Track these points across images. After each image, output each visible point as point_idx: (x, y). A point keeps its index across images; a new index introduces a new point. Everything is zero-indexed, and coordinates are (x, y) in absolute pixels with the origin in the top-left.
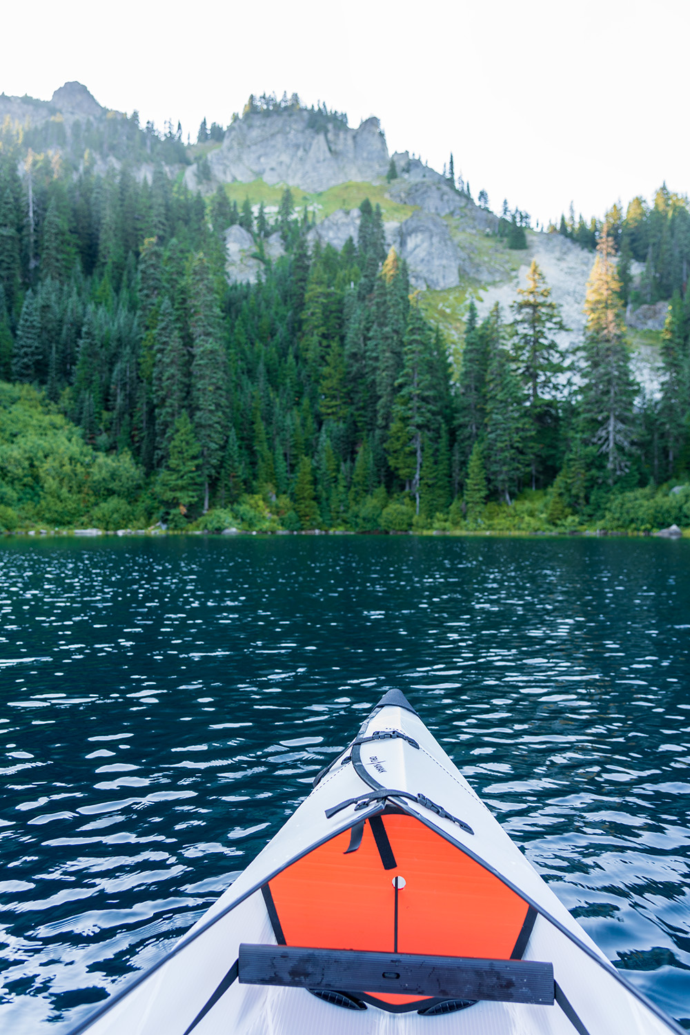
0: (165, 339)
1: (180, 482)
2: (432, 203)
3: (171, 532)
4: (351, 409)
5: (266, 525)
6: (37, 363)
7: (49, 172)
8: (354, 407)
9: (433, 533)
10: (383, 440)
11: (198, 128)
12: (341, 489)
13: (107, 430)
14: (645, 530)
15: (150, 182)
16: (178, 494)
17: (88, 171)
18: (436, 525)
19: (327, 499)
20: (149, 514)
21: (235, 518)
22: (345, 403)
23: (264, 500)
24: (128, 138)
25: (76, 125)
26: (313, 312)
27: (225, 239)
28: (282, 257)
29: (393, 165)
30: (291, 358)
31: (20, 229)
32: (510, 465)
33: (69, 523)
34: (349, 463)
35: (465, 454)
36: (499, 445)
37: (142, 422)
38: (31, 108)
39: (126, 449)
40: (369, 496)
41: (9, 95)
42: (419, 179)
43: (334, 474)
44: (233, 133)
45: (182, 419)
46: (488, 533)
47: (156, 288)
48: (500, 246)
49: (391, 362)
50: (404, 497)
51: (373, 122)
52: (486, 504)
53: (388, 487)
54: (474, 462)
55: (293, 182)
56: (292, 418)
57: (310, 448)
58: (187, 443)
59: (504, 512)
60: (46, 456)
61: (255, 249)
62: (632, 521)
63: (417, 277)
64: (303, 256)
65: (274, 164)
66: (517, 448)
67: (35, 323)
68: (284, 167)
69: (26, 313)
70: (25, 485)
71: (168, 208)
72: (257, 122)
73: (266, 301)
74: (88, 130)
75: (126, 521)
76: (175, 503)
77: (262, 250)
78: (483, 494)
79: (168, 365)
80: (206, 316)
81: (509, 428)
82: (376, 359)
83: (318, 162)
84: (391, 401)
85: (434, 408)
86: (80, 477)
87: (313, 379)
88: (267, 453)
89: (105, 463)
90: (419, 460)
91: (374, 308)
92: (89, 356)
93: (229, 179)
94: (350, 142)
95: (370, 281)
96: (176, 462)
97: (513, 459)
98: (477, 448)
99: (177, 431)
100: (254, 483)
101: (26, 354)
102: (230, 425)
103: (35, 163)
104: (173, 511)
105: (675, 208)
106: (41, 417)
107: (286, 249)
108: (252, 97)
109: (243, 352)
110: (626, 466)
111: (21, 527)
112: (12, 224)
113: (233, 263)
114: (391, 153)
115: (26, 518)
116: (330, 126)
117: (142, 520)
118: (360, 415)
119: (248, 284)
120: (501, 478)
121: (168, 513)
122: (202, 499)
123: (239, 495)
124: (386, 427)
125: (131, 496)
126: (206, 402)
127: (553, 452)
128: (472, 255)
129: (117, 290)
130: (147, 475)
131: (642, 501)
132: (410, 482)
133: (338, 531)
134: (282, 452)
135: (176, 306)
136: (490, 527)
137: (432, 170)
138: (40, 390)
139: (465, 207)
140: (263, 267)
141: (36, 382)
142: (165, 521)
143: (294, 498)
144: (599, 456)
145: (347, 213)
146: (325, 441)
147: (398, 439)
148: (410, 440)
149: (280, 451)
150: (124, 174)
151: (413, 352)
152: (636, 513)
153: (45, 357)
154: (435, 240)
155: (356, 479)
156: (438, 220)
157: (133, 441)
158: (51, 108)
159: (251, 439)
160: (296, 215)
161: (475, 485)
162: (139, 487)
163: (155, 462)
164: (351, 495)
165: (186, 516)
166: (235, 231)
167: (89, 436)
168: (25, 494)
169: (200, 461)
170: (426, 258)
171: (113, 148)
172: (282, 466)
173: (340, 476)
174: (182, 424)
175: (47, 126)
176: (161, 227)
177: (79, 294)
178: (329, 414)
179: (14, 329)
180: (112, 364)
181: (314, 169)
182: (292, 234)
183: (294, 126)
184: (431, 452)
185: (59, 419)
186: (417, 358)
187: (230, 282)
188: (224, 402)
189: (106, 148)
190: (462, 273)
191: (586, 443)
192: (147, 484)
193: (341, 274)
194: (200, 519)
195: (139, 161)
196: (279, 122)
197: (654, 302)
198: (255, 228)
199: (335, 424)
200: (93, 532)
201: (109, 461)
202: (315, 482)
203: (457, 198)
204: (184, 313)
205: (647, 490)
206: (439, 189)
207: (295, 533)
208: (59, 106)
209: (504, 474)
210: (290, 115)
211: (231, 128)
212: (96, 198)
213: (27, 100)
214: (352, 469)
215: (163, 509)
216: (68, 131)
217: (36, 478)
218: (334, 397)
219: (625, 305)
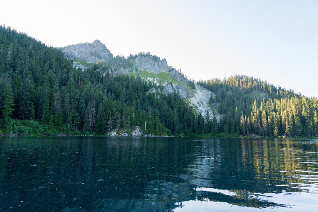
29: (169, 69)
42: (175, 73)
48: (191, 88)
55: (151, 71)
65: (148, 67)
83: (156, 68)
93: (140, 70)
94: (161, 63)
114: (169, 66)
116: (157, 60)
128: (187, 91)
137: (177, 71)
139: (183, 79)
154: (183, 90)
170: (182, 93)
183: (150, 60)
190: (187, 95)
197: (216, 103)
208: (95, 45)
210: (149, 57)
219: (212, 103)
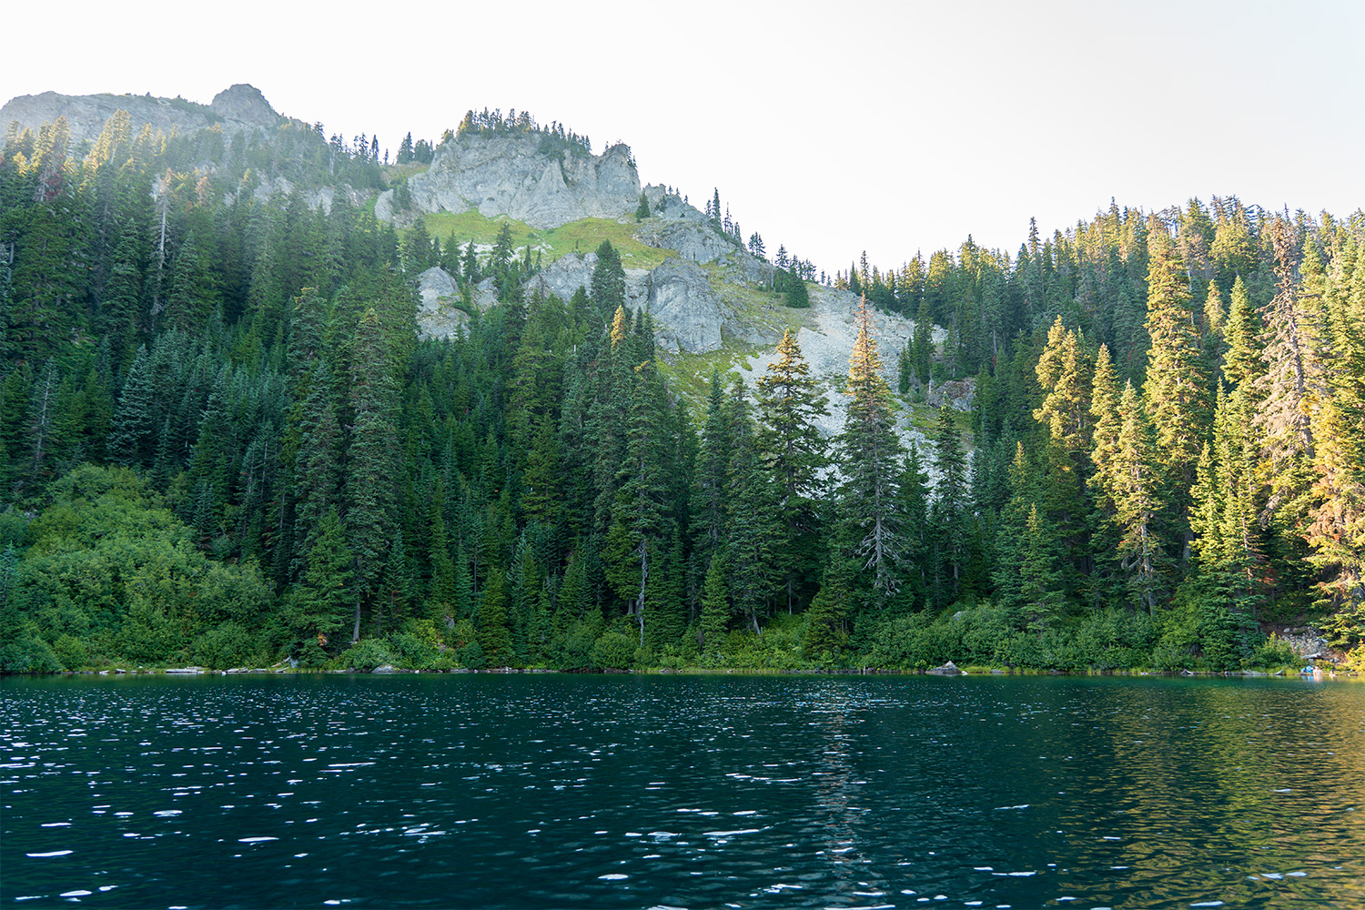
0: (315, 414)
1: (319, 602)
2: (692, 247)
3: (303, 671)
4: (562, 506)
5: (437, 661)
6: (143, 439)
7: (192, 197)
8: (566, 503)
9: (660, 671)
10: (601, 545)
11: (399, 146)
12: (543, 612)
13: (230, 530)
14: (919, 668)
15: (328, 211)
16: (317, 618)
17: (245, 195)
18: (664, 661)
19: (524, 625)
20: (276, 646)
21: (393, 651)
22: (554, 498)
23: (436, 626)
24: (305, 155)
25: (239, 138)
26: (524, 380)
27: (418, 285)
28: (494, 308)
29: (644, 200)
30: (491, 438)
31: (143, 265)
32: (757, 581)
33: (161, 658)
34: (555, 578)
35: (703, 566)
36: (743, 556)
37: (278, 520)
38: (183, 112)
39: (253, 556)
40: (579, 621)
41: (157, 96)
42: (677, 219)
43: (534, 592)
44: (444, 155)
45: (329, 518)
46: (728, 672)
47: (312, 348)
48: (775, 303)
49: (613, 448)
50: (625, 623)
51: (620, 150)
52: (728, 632)
53: (605, 609)
54: (713, 578)
55: (516, 216)
56: (484, 518)
57: (505, 557)
58: (334, 550)
59: (751, 643)
60: (137, 567)
61: (459, 297)
62: (904, 655)
63: (668, 338)
64: (517, 309)
65: (493, 194)
66: (766, 560)
67: (145, 388)
68: (506, 197)
69: (134, 375)
70: (102, 606)
71: (347, 243)
72: (475, 143)
73: (466, 363)
74: (254, 144)
75: (242, 655)
76: (312, 631)
77: (468, 299)
78: (723, 619)
79: (316, 447)
80: (373, 386)
81: (754, 535)
82: (596, 443)
83: (550, 194)
84: (611, 498)
85: (664, 507)
86: (182, 594)
87: (518, 465)
88: (446, 563)
89: (220, 575)
90: (645, 574)
91: (595, 379)
92: (215, 432)
93: (435, 209)
94: (592, 171)
95: (594, 345)
96: (317, 575)
97: (761, 575)
98: (716, 560)
99: (322, 533)
100: (426, 603)
101: (129, 428)
102: (396, 526)
103: (175, 184)
104: (308, 642)
105: (985, 267)
106: (138, 513)
107: (500, 299)
108: (470, 114)
109: (428, 429)
110: (897, 584)
111: (88, 664)
112: (132, 260)
113: (429, 314)
114: (643, 185)
115: (99, 652)
116: (567, 153)
117: (265, 653)
118: (574, 515)
119: (447, 340)
120: (745, 599)
121: (301, 645)
122: (351, 626)
123: (403, 620)
124: (606, 530)
125: (253, 619)
126: (363, 496)
127: (812, 566)
128: (739, 313)
129: (268, 345)
130: (278, 592)
131: (915, 630)
132: (634, 602)
133: (538, 669)
134: (466, 562)
135: (336, 371)
136: (732, 663)
137: (693, 209)
138: (143, 475)
139: (733, 254)
140: (467, 319)
141: (138, 465)
142: (296, 656)
143: (478, 624)
144: (864, 572)
145: (581, 257)
146: (525, 548)
147: (618, 546)
148: (634, 548)
149: (464, 559)
150: (293, 198)
151: (640, 437)
152: (908, 645)
153: (154, 432)
154: (691, 293)
155: (563, 599)
156: (697, 269)
157: (264, 546)
158: (209, 114)
159: (427, 544)
160: (517, 256)
161: (714, 608)
162: (264, 609)
163: (290, 574)
164: (556, 620)
165: (325, 648)
166: (435, 273)
167: (202, 538)
168: (101, 617)
169: (351, 573)
170: (680, 315)
171: (283, 167)
172: (465, 580)
173: (542, 594)
174: (330, 523)
175: (201, 136)
176: (337, 266)
177: (214, 349)
178: (534, 512)
179: (117, 394)
180: (246, 442)
181: (545, 201)
182: (508, 280)
183: (522, 151)
184: (660, 563)
185: (163, 516)
186: (644, 444)
187: (422, 338)
188: (389, 495)
189: (273, 166)
190: (726, 334)
191: (847, 554)
192: (277, 604)
193: (564, 332)
194: (345, 652)
195: (318, 183)
196: (503, 145)
197: (960, 378)
198: (462, 271)
199: (541, 526)
200: (192, 671)
201: (226, 573)
202: (509, 602)
203: (724, 243)
204: (344, 380)
205: (922, 616)
206: (700, 231)
207: (476, 671)
208: (220, 113)
209: (750, 593)
210: (517, 138)
211: (441, 149)
212: (252, 229)
213: (179, 103)
214: (559, 584)
215: (295, 640)
216: (228, 144)
217: (120, 596)
218: (540, 490)
219: (925, 380)
